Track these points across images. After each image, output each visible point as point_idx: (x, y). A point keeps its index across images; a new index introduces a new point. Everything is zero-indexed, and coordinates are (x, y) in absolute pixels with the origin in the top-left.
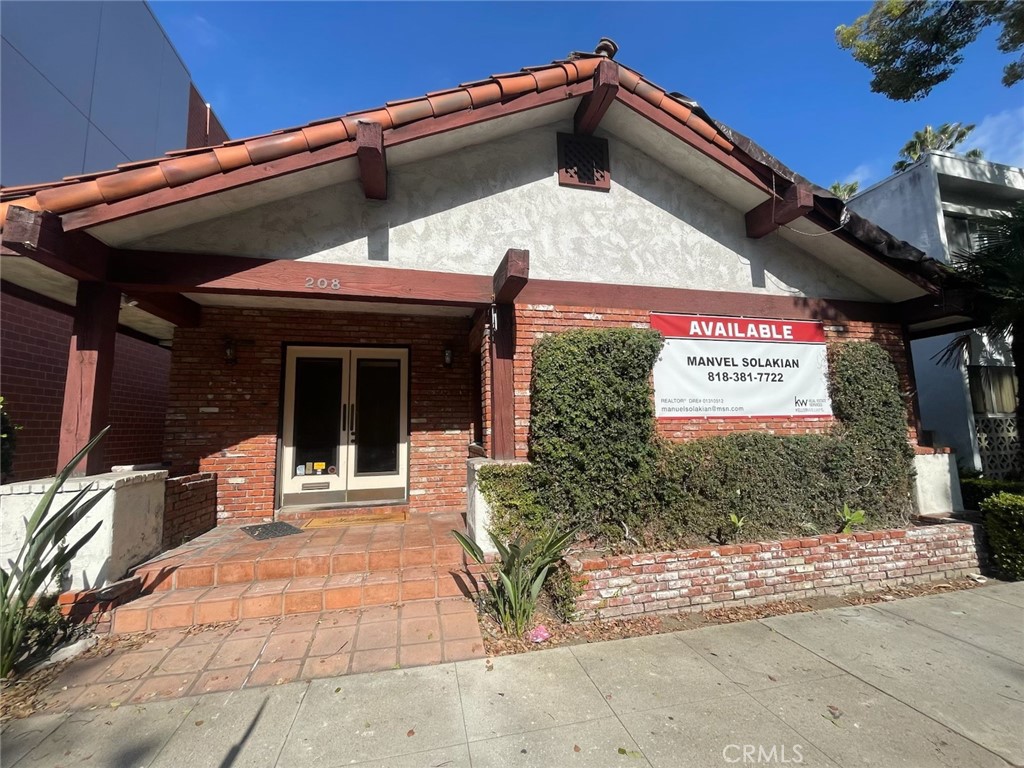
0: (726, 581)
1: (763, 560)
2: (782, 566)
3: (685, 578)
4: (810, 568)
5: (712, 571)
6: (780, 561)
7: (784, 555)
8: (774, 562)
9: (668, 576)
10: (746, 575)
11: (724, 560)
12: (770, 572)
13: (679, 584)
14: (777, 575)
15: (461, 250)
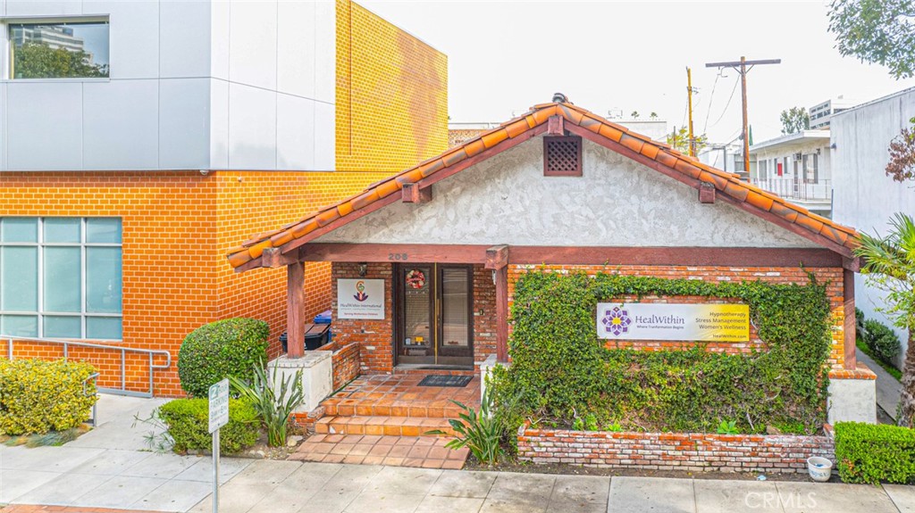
0: (615, 453)
1: (643, 444)
2: (657, 449)
3: (588, 448)
4: (679, 453)
5: (606, 446)
6: (656, 446)
7: (660, 443)
8: (651, 447)
9: (576, 445)
10: (630, 451)
11: (615, 440)
12: (647, 452)
13: (584, 450)
14: (653, 454)
15: (477, 230)
